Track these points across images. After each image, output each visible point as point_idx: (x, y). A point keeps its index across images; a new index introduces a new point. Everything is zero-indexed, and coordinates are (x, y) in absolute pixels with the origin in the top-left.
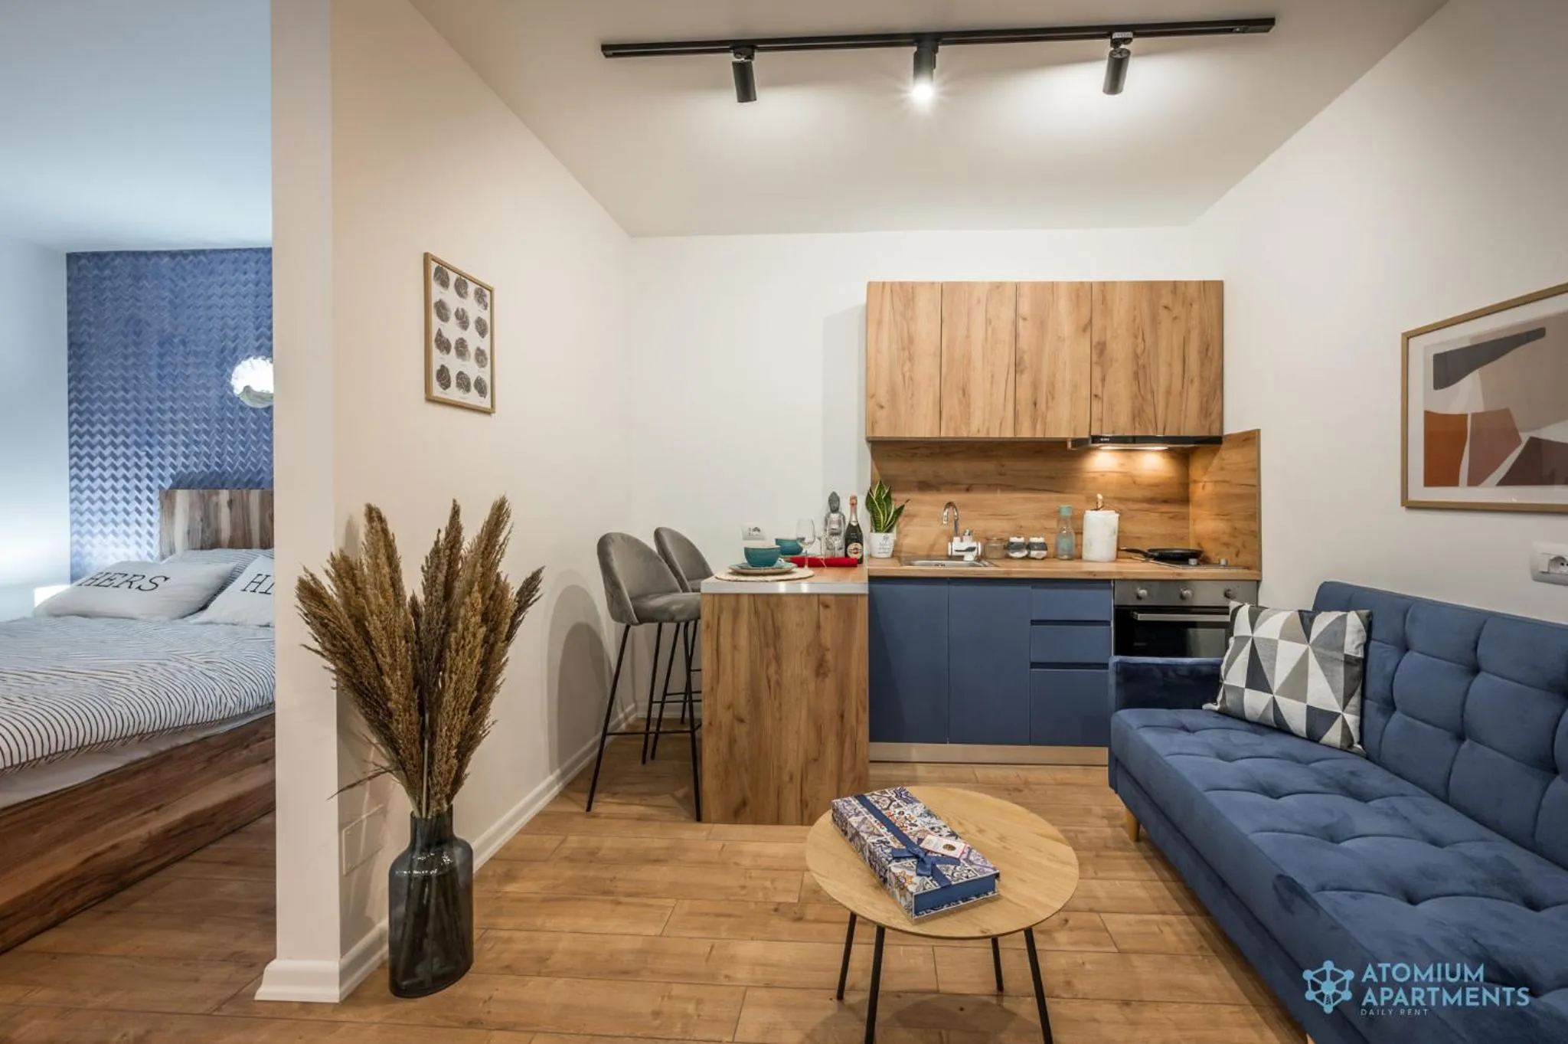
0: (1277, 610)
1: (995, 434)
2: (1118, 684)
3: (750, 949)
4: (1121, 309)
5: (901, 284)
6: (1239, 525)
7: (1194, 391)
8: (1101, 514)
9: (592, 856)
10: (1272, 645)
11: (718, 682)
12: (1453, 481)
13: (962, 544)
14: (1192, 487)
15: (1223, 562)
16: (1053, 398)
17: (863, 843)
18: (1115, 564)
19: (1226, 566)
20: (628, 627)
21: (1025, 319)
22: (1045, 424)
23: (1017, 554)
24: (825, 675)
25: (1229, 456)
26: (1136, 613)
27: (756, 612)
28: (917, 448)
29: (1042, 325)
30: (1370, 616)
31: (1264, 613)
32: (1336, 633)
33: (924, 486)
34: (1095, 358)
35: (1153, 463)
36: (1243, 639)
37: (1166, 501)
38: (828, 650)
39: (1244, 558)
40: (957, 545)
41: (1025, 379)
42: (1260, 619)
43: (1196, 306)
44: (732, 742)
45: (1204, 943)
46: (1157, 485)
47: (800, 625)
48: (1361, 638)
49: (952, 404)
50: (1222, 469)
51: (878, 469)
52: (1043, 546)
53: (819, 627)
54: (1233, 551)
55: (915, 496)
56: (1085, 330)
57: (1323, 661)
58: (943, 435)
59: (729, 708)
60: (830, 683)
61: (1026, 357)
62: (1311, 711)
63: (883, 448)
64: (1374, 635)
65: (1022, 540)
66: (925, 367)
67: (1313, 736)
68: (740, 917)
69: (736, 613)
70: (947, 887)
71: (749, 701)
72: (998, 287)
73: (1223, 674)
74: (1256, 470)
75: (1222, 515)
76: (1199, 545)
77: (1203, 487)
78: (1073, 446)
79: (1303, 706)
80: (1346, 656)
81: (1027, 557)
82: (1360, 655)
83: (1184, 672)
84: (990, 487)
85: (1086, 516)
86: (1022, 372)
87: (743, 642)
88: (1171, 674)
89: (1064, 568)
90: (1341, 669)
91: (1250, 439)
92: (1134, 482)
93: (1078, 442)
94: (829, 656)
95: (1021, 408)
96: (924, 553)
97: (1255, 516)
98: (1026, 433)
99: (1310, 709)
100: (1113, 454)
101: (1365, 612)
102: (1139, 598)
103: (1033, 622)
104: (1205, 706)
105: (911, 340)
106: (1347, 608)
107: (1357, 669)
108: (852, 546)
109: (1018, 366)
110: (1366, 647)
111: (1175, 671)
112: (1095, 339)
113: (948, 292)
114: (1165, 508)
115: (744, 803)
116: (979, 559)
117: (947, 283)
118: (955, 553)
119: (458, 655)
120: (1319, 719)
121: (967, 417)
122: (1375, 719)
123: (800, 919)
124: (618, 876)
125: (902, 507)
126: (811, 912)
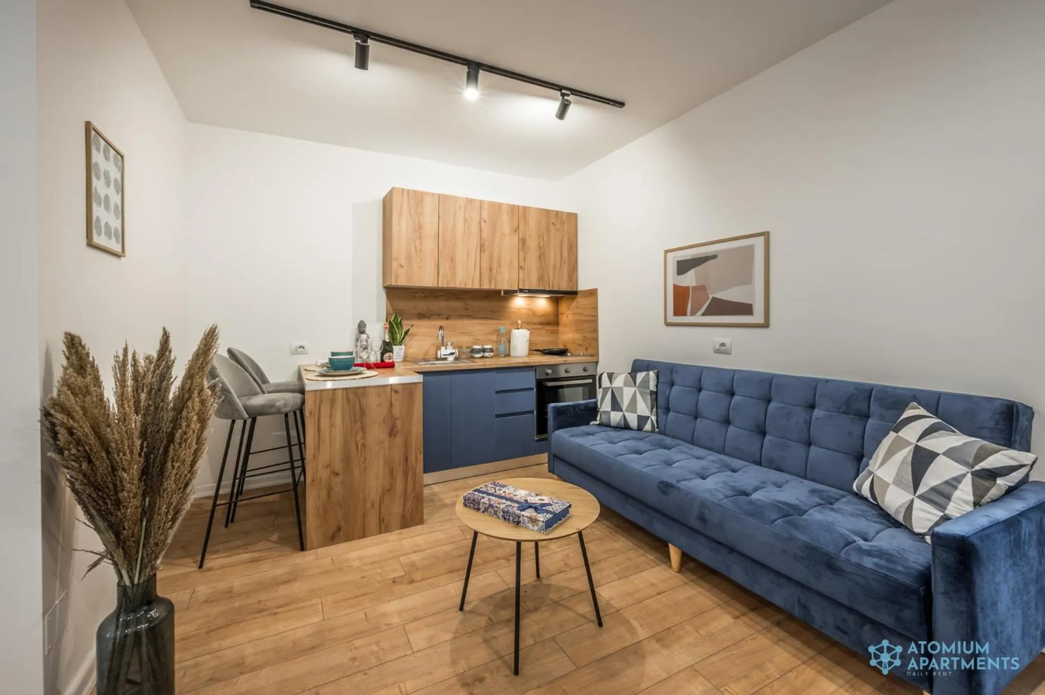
0: (619, 374)
1: (469, 286)
2: (554, 418)
3: (392, 607)
4: (533, 221)
5: (414, 191)
6: (586, 335)
7: (565, 267)
8: (521, 331)
9: (229, 594)
10: (621, 389)
11: (319, 450)
12: (685, 314)
13: (447, 350)
14: (560, 316)
15: (582, 354)
16: (500, 267)
17: (496, 509)
18: (527, 358)
19: (583, 356)
20: (233, 422)
21: (485, 222)
22: (496, 282)
23: (478, 355)
24: (395, 435)
25: (580, 301)
26: (546, 383)
27: (348, 399)
28: (416, 293)
29: (494, 227)
30: (658, 372)
31: (614, 375)
32: (646, 381)
33: (421, 316)
34: (520, 246)
35: (542, 304)
36: (606, 390)
37: (549, 324)
38: (397, 419)
39: (590, 351)
40: (443, 352)
41: (486, 255)
42: (613, 379)
43: (566, 224)
44: (330, 490)
45: (611, 531)
46: (543, 316)
47: (378, 406)
48: (655, 384)
49: (445, 267)
50: (578, 307)
51: (392, 305)
52: (491, 350)
53: (391, 405)
54: (584, 348)
55: (415, 322)
56: (515, 231)
57: (642, 394)
58: (440, 285)
59: (327, 467)
60: (399, 440)
61: (486, 243)
62: (639, 417)
63: (393, 292)
64: (660, 381)
65: (479, 347)
66: (429, 244)
67: (640, 428)
68: (373, 593)
69: (333, 402)
70: (555, 514)
71: (342, 460)
72: (471, 201)
73: (599, 406)
74: (596, 308)
75: (577, 330)
76: (565, 346)
77: (567, 317)
78: (504, 294)
79: (635, 415)
80: (651, 391)
81: (483, 357)
82: (655, 390)
83: (582, 408)
84: (461, 317)
85: (512, 333)
86: (484, 251)
87: (338, 420)
88: (577, 409)
89: (502, 362)
90: (649, 397)
91: (593, 293)
92: (534, 313)
93: (507, 292)
94: (398, 423)
95: (483, 271)
96: (421, 357)
97: (595, 330)
98: (486, 286)
99: (638, 416)
100: (525, 299)
101: (656, 371)
102: (547, 374)
103: (497, 392)
104: (592, 423)
105: (420, 227)
106: (648, 370)
107: (654, 396)
108: (387, 355)
109: (482, 248)
110: (657, 385)
111: (579, 408)
112: (520, 237)
113: (442, 200)
114: (548, 327)
115: (339, 529)
116: (456, 359)
117: (443, 195)
118: (442, 357)
119: (181, 447)
120: (642, 420)
121: (454, 276)
122: (662, 417)
123: (412, 582)
124: (262, 599)
125: (409, 329)
126: (417, 576)
